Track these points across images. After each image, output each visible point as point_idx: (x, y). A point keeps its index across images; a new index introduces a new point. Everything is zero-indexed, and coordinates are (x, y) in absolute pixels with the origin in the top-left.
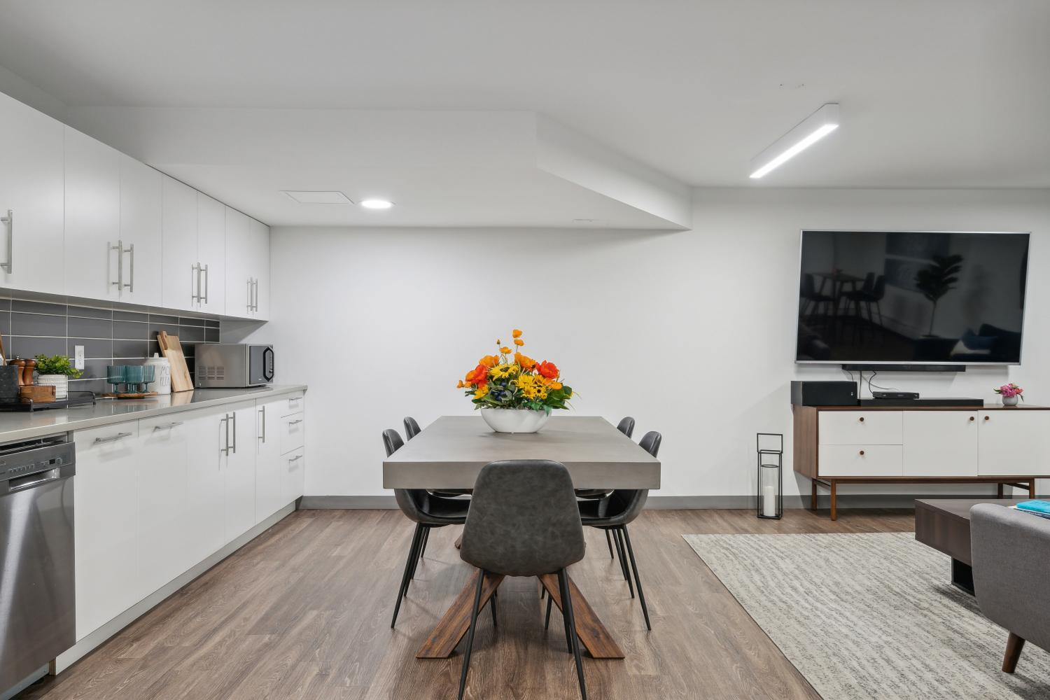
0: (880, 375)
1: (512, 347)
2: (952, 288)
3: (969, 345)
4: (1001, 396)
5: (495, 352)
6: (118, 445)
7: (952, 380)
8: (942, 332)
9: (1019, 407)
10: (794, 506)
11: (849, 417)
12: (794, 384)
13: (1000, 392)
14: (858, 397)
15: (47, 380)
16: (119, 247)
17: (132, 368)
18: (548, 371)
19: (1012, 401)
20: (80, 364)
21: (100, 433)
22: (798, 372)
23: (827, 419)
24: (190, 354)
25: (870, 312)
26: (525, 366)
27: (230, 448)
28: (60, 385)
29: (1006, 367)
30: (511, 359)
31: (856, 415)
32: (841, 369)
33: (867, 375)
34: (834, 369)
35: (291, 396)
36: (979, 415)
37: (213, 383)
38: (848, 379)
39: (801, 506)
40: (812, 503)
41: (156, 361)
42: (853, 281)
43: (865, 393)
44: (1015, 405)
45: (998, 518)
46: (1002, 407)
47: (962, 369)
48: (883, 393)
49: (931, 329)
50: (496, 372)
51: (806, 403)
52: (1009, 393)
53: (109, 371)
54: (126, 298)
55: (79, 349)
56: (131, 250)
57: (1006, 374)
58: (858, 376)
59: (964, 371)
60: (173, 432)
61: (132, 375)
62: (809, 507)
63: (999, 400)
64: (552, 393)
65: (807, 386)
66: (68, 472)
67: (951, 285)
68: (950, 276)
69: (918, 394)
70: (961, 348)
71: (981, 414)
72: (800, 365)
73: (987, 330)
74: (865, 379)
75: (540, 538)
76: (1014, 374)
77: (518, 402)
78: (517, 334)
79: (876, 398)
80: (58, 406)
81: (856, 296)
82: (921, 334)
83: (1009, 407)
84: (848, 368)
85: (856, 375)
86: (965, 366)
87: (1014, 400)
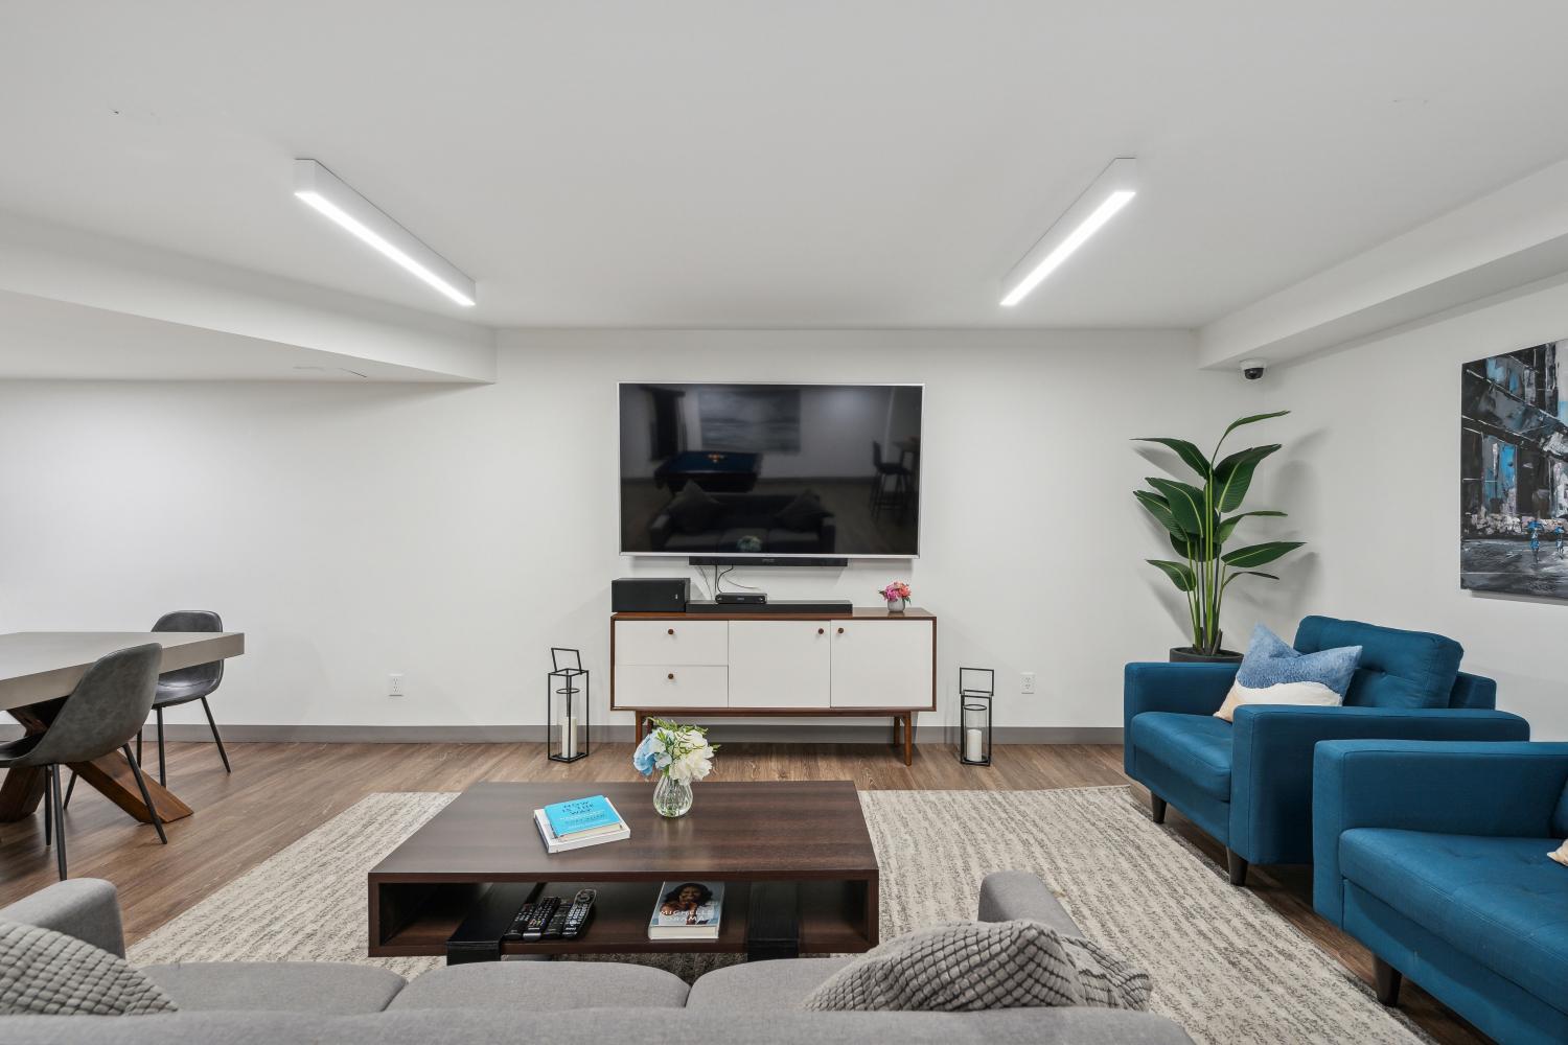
0: (739, 570)
4: (884, 600)
7: (838, 576)
9: (906, 615)
12: (618, 583)
13: (884, 594)
14: (689, 599)
22: (635, 566)
29: (909, 561)
32: (687, 563)
33: (722, 571)
36: (835, 626)
38: (700, 575)
44: (901, 612)
46: (886, 616)
47: (843, 563)
58: (700, 571)
59: (845, 565)
69: (766, 596)
72: (637, 558)
79: (718, 602)
83: (896, 615)
84: (694, 562)
85: (710, 570)
86: (846, 559)
87: (898, 605)
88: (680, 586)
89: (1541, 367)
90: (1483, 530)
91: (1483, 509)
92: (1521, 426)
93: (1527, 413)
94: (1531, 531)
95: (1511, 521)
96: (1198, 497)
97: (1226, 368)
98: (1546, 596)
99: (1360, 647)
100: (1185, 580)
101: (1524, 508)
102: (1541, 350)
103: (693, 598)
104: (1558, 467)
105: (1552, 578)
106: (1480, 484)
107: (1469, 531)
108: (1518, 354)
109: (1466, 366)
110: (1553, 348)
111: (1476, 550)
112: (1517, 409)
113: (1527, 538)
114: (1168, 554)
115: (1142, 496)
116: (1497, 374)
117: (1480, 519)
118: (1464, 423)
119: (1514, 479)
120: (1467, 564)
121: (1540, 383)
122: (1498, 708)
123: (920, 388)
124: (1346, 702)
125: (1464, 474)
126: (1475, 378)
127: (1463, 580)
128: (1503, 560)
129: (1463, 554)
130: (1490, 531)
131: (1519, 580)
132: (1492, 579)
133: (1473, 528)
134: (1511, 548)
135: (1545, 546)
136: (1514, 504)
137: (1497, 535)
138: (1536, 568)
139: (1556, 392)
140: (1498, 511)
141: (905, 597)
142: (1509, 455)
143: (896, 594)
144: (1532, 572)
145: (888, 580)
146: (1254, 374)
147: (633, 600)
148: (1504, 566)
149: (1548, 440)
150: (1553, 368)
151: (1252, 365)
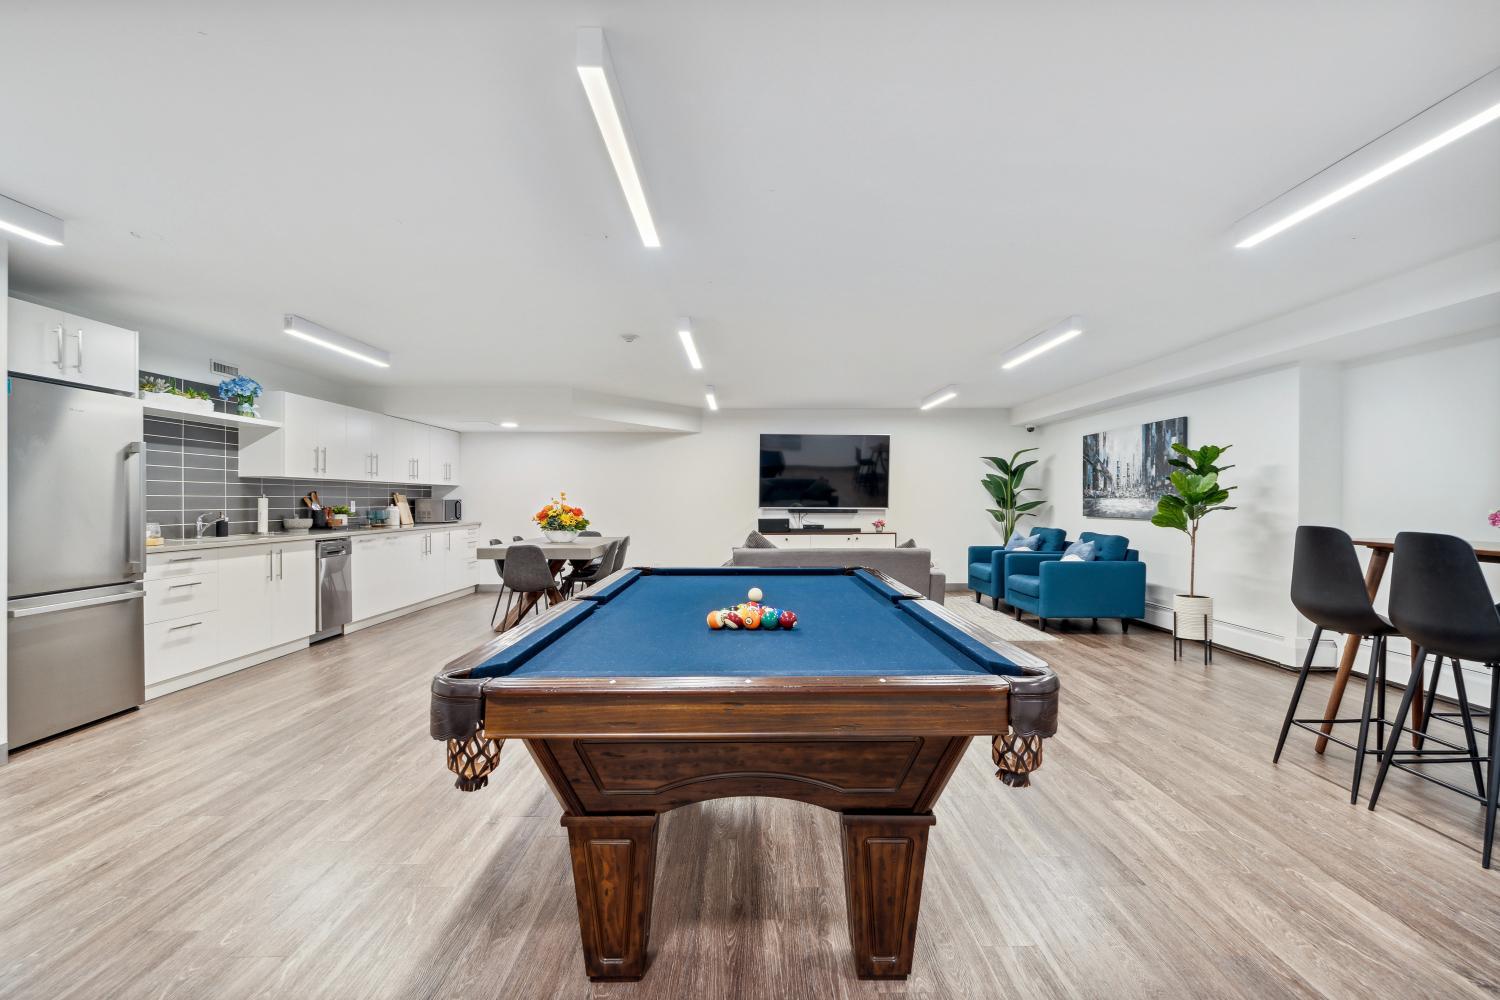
0: (810, 515)
1: (560, 500)
4: (874, 526)
5: (551, 503)
6: (369, 544)
7: (853, 517)
9: (881, 532)
11: (781, 538)
12: (759, 520)
13: (874, 524)
15: (339, 517)
16: (371, 456)
17: (378, 512)
18: (578, 512)
20: (353, 509)
21: (362, 538)
22: (760, 513)
23: (769, 538)
24: (412, 503)
26: (566, 511)
27: (427, 551)
28: (344, 519)
29: (878, 510)
30: (559, 507)
31: (786, 537)
32: (788, 512)
33: (801, 515)
34: (781, 512)
35: (470, 527)
36: (852, 537)
37: (425, 520)
38: (787, 517)
41: (392, 508)
43: (796, 524)
46: (876, 532)
47: (855, 512)
48: (806, 525)
50: (551, 513)
51: (762, 531)
53: (367, 513)
54: (376, 479)
55: (353, 503)
56: (377, 457)
57: (878, 514)
59: (857, 513)
60: (396, 540)
61: (378, 516)
64: (578, 523)
65: (764, 521)
66: (349, 552)
69: (824, 526)
71: (854, 536)
72: (762, 509)
74: (799, 517)
75: (530, 575)
76: (883, 514)
77: (562, 527)
78: (563, 495)
79: (803, 528)
80: (343, 528)
84: (791, 511)
85: (797, 515)
86: (856, 509)
87: (880, 529)
88: (787, 521)
91: (1086, 488)
92: (1093, 460)
93: (1095, 456)
94: (1095, 495)
95: (1092, 492)
96: (1005, 482)
97: (1023, 426)
98: (1097, 516)
100: (1000, 517)
103: (790, 527)
104: (1099, 474)
105: (1098, 510)
106: (1086, 478)
108: (1092, 435)
109: (1084, 437)
110: (1099, 435)
111: (1085, 502)
112: (1093, 454)
114: (996, 507)
115: (984, 482)
116: (1089, 442)
117: (1086, 491)
119: (1092, 478)
120: (1084, 507)
123: (888, 438)
125: (1083, 475)
126: (1085, 442)
127: (1083, 513)
129: (1083, 504)
131: (1093, 512)
133: (1085, 494)
134: (1091, 501)
135: (1097, 500)
136: (1092, 486)
137: (1089, 496)
140: (1089, 488)
141: (883, 525)
142: (1091, 470)
143: (879, 524)
144: (1095, 509)
145: (875, 519)
146: (1031, 430)
147: (767, 527)
149: (1097, 465)
151: (1029, 426)
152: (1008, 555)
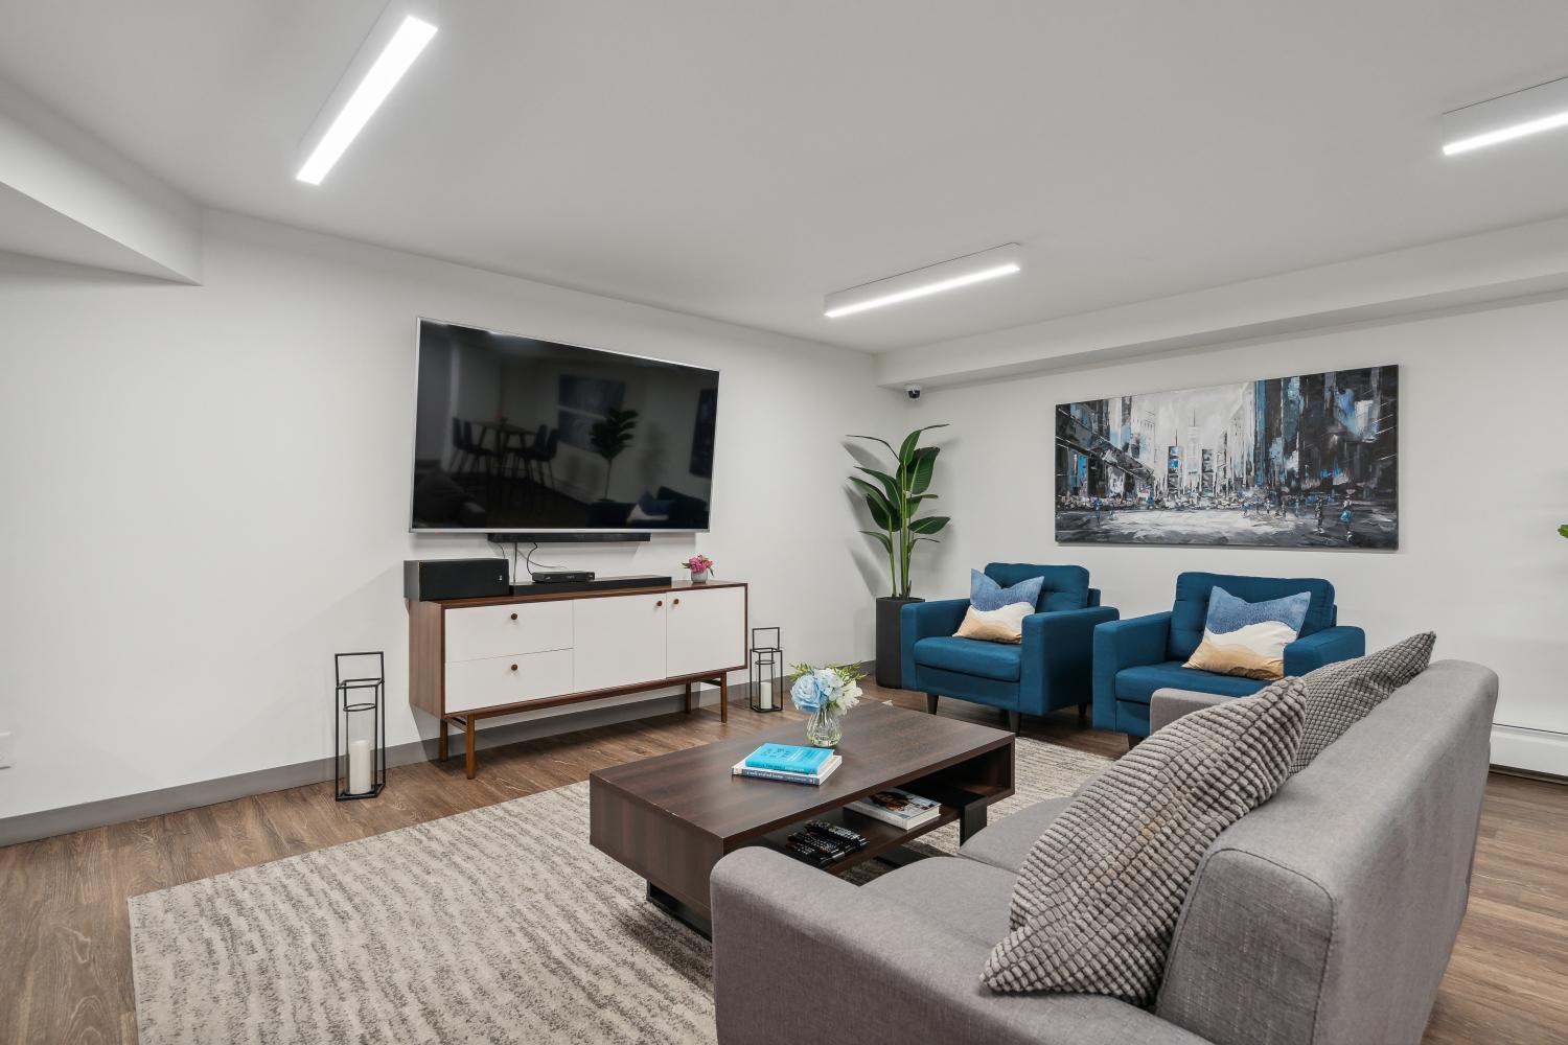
0: (543, 548)
2: (629, 446)
3: (647, 510)
4: (689, 571)
7: (634, 552)
8: (617, 496)
9: (709, 584)
10: (411, 760)
11: (494, 615)
12: (408, 565)
13: (689, 566)
14: (511, 581)
19: (701, 577)
22: (416, 547)
23: (459, 620)
25: (541, 474)
29: (693, 535)
31: (505, 610)
32: (486, 540)
33: (524, 549)
34: (476, 541)
36: (667, 598)
38: (498, 555)
39: (422, 757)
40: (441, 752)
42: (522, 434)
43: (521, 573)
44: (704, 582)
45: (783, 912)
46: (689, 586)
47: (646, 538)
48: (547, 575)
49: (606, 493)
51: (425, 596)
52: (698, 566)
57: (693, 543)
58: (512, 550)
59: (649, 540)
62: (437, 757)
63: (686, 576)
65: (426, 568)
67: (627, 442)
68: (623, 433)
69: (593, 574)
70: (637, 513)
71: (671, 596)
72: (420, 535)
73: (665, 493)
74: (521, 554)
76: (702, 543)
79: (537, 582)
81: (525, 454)
82: (595, 497)
83: (698, 585)
84: (492, 539)
85: (509, 549)
86: (649, 534)
87: (699, 576)
88: (502, 566)
89: (1101, 412)
90: (1069, 506)
91: (1069, 493)
92: (1090, 445)
93: (1094, 438)
94: (1096, 506)
95: (1085, 500)
97: (896, 390)
98: (1103, 542)
99: (1041, 578)
101: (1092, 491)
102: (1101, 401)
104: (1110, 469)
105: (1107, 531)
106: (1066, 477)
107: (1060, 506)
108: (1088, 403)
109: (1058, 407)
110: (1107, 402)
111: (1065, 518)
112: (1088, 436)
113: (1094, 509)
116: (1076, 413)
117: (1067, 499)
118: (1057, 441)
119: (1086, 475)
120: (1059, 526)
121: (1100, 422)
122: (1102, 604)
123: (716, 374)
124: (1038, 610)
125: (1057, 472)
126: (1063, 415)
127: (1056, 537)
128: (1079, 523)
129: (1056, 520)
130: (1072, 506)
131: (1089, 534)
132: (1074, 534)
133: (1062, 504)
134: (1084, 516)
135: (1102, 514)
136: (1086, 490)
137: (1077, 508)
138: (1098, 527)
139: (1108, 428)
140: (1077, 494)
141: (708, 568)
142: (1084, 461)
144: (1096, 529)
145: (692, 552)
146: (915, 395)
148: (1081, 526)
149: (1104, 454)
150: (1107, 414)
151: (913, 388)
152: (1101, 627)
